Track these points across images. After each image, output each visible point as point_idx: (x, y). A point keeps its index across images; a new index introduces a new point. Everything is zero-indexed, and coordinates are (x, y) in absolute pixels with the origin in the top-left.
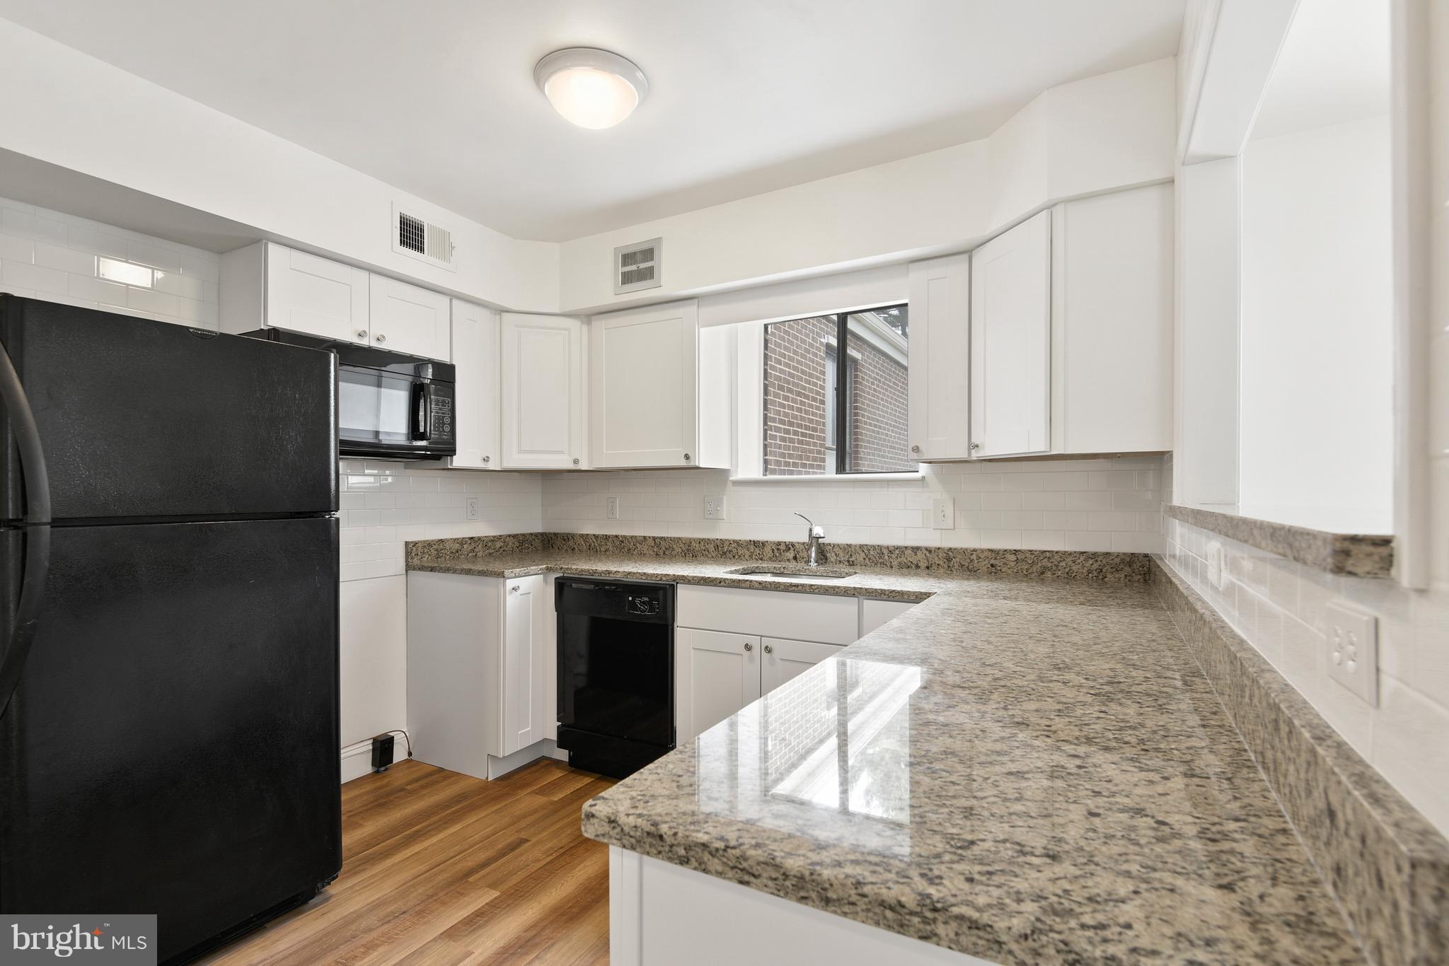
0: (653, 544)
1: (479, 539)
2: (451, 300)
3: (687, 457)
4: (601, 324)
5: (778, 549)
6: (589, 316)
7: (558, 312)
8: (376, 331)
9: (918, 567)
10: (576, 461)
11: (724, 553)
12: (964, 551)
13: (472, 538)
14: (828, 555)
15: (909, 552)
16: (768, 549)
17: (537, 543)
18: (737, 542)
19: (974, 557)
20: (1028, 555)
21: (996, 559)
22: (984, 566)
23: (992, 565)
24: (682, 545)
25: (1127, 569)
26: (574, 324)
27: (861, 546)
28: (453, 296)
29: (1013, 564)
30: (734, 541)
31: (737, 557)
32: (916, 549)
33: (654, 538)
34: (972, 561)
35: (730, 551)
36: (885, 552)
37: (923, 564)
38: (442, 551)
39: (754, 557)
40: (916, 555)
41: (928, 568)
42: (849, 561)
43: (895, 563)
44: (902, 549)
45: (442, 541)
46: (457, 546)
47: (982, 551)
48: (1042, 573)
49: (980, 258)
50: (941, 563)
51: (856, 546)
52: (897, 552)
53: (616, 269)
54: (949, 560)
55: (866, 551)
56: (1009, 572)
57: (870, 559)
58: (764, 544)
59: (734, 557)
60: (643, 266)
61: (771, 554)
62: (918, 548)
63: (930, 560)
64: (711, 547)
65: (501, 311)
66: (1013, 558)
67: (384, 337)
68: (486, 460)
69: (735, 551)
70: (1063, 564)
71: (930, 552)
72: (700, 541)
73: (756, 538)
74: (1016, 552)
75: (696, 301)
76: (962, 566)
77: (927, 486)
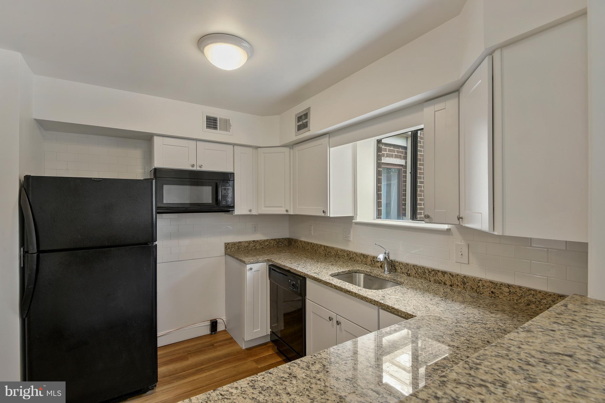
0: (324, 249)
1: (257, 241)
2: (233, 146)
3: (324, 212)
4: (297, 148)
5: (373, 260)
6: (292, 145)
7: (279, 145)
8: (199, 163)
9: (445, 284)
10: (287, 211)
11: (351, 258)
12: (474, 279)
13: (254, 241)
14: (397, 268)
15: (440, 274)
16: (369, 259)
17: (286, 243)
18: (356, 253)
19: (480, 284)
20: (518, 290)
21: (495, 288)
22: (487, 291)
23: (492, 292)
24: (334, 252)
26: (286, 150)
27: (414, 266)
28: (234, 145)
29: (507, 294)
30: (354, 253)
31: (356, 261)
32: (444, 273)
33: (324, 246)
34: (479, 286)
35: (353, 258)
36: (427, 272)
37: (448, 283)
38: (240, 247)
39: (363, 262)
40: (444, 276)
41: (451, 286)
42: (407, 273)
43: (432, 279)
44: (436, 272)
45: (240, 242)
46: (247, 244)
47: (486, 281)
48: (528, 305)
49: (462, 95)
50: (459, 284)
51: (411, 265)
52: (433, 273)
53: (296, 124)
54: (464, 283)
55: (416, 269)
56: (504, 299)
57: (418, 274)
60: (304, 121)
61: (370, 263)
63: (453, 281)
64: (345, 254)
65: (257, 148)
66: (507, 290)
67: (202, 165)
68: (250, 211)
69: (355, 258)
70: (545, 301)
71: (453, 276)
72: (342, 250)
73: (364, 253)
74: (509, 286)
75: (328, 135)
76: (473, 289)
77: (452, 235)
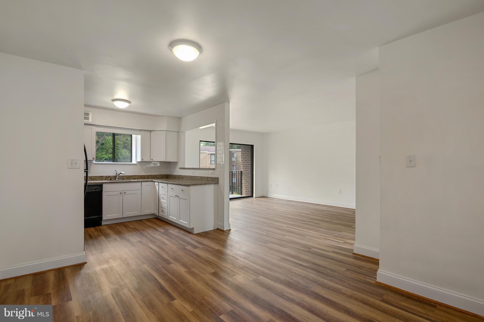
5: (106, 178)
9: (136, 179)
11: (92, 179)
12: (144, 176)
16: (104, 178)
22: (147, 177)
23: (148, 177)
25: (165, 177)
32: (135, 176)
35: (94, 179)
36: (130, 176)
37: (137, 178)
43: (132, 178)
44: (133, 176)
47: (146, 175)
49: (152, 132)
54: (141, 177)
58: (103, 176)
59: (95, 180)
62: (136, 175)
66: (151, 176)
69: (95, 178)
71: (138, 176)
73: (101, 176)
74: (151, 175)
76: (143, 178)
77: (137, 165)
